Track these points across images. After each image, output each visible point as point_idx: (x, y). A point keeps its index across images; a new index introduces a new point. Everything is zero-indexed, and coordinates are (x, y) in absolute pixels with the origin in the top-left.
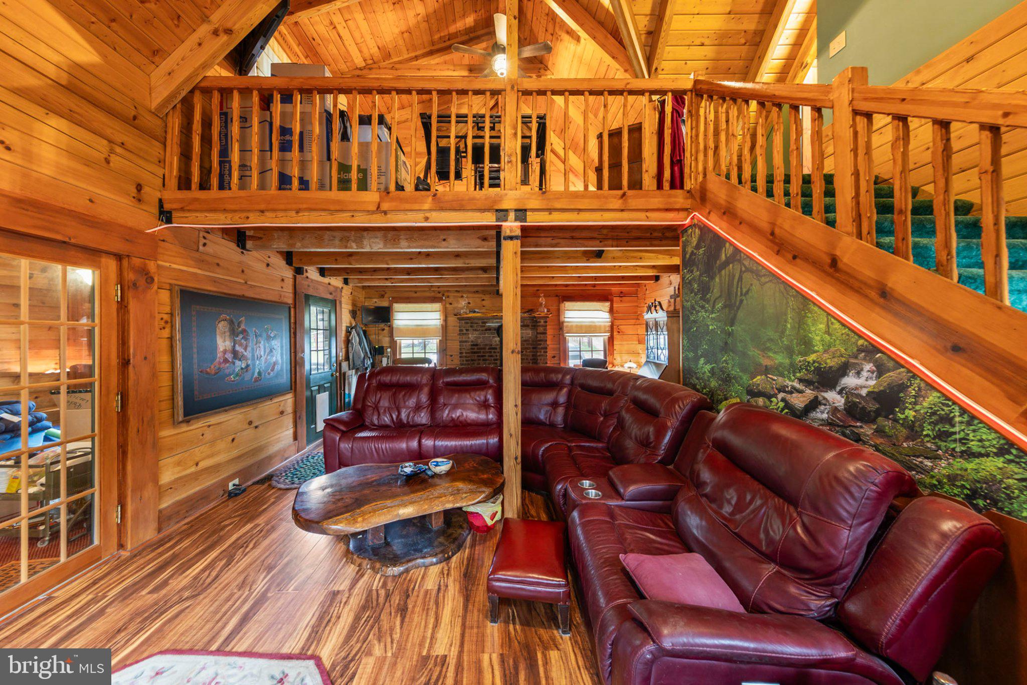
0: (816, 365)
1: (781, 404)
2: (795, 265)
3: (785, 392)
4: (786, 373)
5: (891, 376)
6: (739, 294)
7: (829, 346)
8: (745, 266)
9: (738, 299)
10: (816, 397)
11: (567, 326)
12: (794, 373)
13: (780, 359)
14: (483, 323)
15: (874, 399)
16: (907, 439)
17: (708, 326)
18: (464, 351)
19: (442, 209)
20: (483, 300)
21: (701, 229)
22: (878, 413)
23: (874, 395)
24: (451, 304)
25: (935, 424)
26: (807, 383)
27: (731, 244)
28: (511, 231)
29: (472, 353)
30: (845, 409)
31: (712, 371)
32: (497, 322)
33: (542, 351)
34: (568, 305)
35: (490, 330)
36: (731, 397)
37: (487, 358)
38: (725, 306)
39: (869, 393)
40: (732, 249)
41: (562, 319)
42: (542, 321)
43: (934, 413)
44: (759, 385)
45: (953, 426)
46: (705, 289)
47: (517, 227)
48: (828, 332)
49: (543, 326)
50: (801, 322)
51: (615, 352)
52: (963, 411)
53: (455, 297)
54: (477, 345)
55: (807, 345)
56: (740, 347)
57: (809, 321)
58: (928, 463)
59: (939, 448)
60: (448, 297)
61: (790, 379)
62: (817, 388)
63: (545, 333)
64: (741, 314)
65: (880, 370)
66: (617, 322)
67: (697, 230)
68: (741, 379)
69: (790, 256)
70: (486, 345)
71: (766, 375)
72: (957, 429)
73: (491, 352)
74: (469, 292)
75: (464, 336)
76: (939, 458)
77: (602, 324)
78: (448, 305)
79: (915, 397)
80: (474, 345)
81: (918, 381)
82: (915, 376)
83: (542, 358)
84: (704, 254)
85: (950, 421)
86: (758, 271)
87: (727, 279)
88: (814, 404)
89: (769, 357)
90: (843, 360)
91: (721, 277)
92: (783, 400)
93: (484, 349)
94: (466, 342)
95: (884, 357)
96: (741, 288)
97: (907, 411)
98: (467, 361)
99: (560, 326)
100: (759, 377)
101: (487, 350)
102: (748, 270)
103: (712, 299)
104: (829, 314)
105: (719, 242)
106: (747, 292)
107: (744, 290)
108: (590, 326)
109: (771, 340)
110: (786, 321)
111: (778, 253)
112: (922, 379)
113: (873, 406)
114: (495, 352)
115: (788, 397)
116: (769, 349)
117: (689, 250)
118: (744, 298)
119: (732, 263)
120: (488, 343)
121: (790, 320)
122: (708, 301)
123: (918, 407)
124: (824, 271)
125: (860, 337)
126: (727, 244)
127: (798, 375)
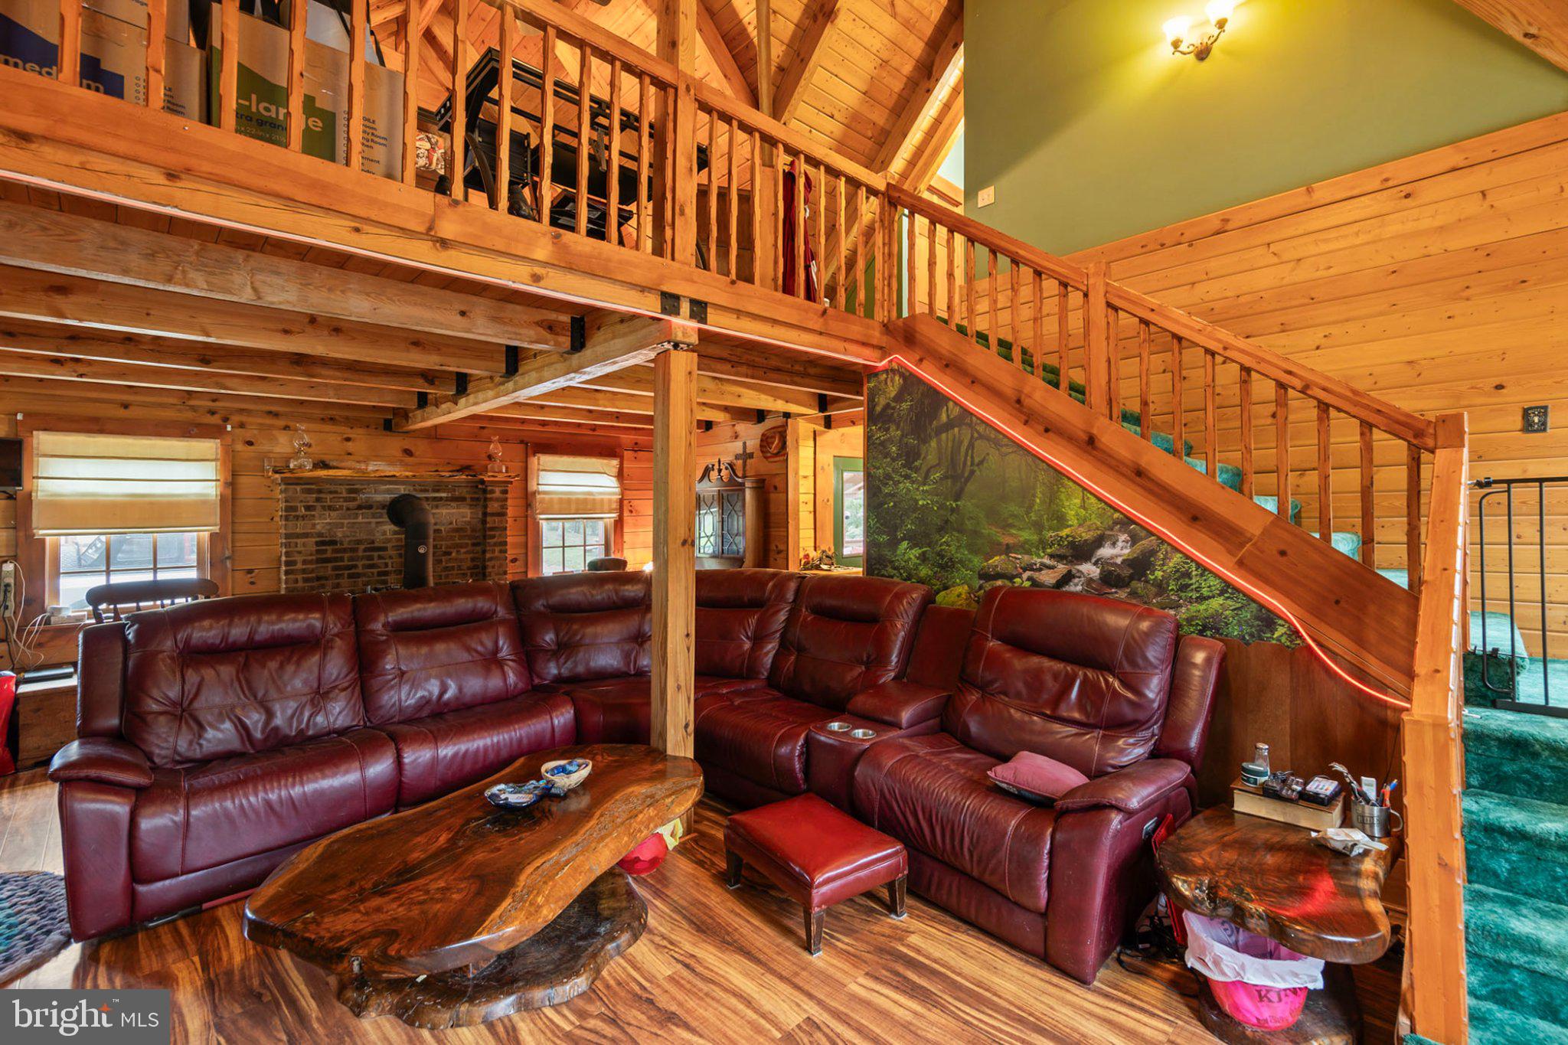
0: (1070, 539)
1: (1027, 584)
2: (1048, 439)
3: (1032, 570)
4: (1034, 550)
5: (1146, 543)
6: (969, 463)
7: (1085, 520)
8: (978, 432)
9: (968, 469)
10: (1070, 571)
11: (542, 501)
12: (1044, 549)
13: (1026, 535)
14: (351, 491)
15: (1129, 565)
16: (1157, 595)
17: (916, 501)
18: (299, 558)
19: (570, 268)
20: (348, 439)
21: (902, 375)
22: (1132, 578)
23: (1129, 563)
24: (250, 443)
25: (1177, 579)
26: (1060, 558)
27: (957, 403)
28: (684, 334)
29: (318, 561)
30: (1101, 578)
31: (923, 558)
32: (388, 491)
33: (497, 549)
34: (546, 459)
35: (370, 507)
36: (954, 585)
37: (360, 570)
38: (945, 477)
39: (1124, 561)
40: (957, 409)
41: (532, 486)
42: (497, 490)
43: (1177, 571)
44: (997, 566)
45: (1191, 579)
46: (910, 456)
47: (693, 329)
48: (1083, 507)
49: (497, 500)
50: (1052, 498)
51: (625, 546)
52: (1199, 565)
53: (262, 427)
54: (333, 543)
55: (1061, 520)
56: (969, 525)
57: (1063, 497)
58: (1172, 612)
59: (1181, 598)
60: (242, 425)
61: (1039, 556)
62: (1071, 562)
63: (504, 514)
64: (970, 487)
65: (1134, 539)
66: (629, 494)
67: (897, 378)
68: (970, 561)
69: (1041, 428)
70: (359, 542)
71: (1007, 555)
72: (1193, 581)
73: (370, 558)
74: (309, 419)
75: (300, 523)
76: (1180, 606)
77: (606, 497)
78: (239, 447)
79: (1163, 560)
80: (323, 543)
81: (1165, 546)
82: (1163, 542)
83: (497, 563)
84: (911, 409)
85: (1188, 575)
86: (999, 439)
87: (950, 444)
88: (1068, 578)
89: (1012, 535)
90: (1099, 532)
91: (939, 442)
92: (1029, 579)
93: (355, 550)
94: (306, 535)
95: (1138, 528)
96: (972, 457)
97: (1156, 573)
98: (306, 580)
99: (528, 499)
100: (997, 558)
101: (360, 554)
102: (981, 437)
103: (924, 469)
104: (1084, 489)
105: (937, 399)
106: (981, 462)
107: (977, 460)
108: (585, 501)
109: (1015, 516)
110: (1034, 496)
111: (1026, 423)
112: (1169, 544)
113: (1127, 572)
114: (380, 557)
115: (1036, 575)
116: (1012, 526)
117: (882, 401)
118: (976, 468)
119: (959, 426)
120: (363, 536)
121: (1039, 495)
122: (917, 470)
123: (1165, 568)
124: (1080, 448)
125: (1116, 510)
126: (951, 404)
127: (1049, 551)
